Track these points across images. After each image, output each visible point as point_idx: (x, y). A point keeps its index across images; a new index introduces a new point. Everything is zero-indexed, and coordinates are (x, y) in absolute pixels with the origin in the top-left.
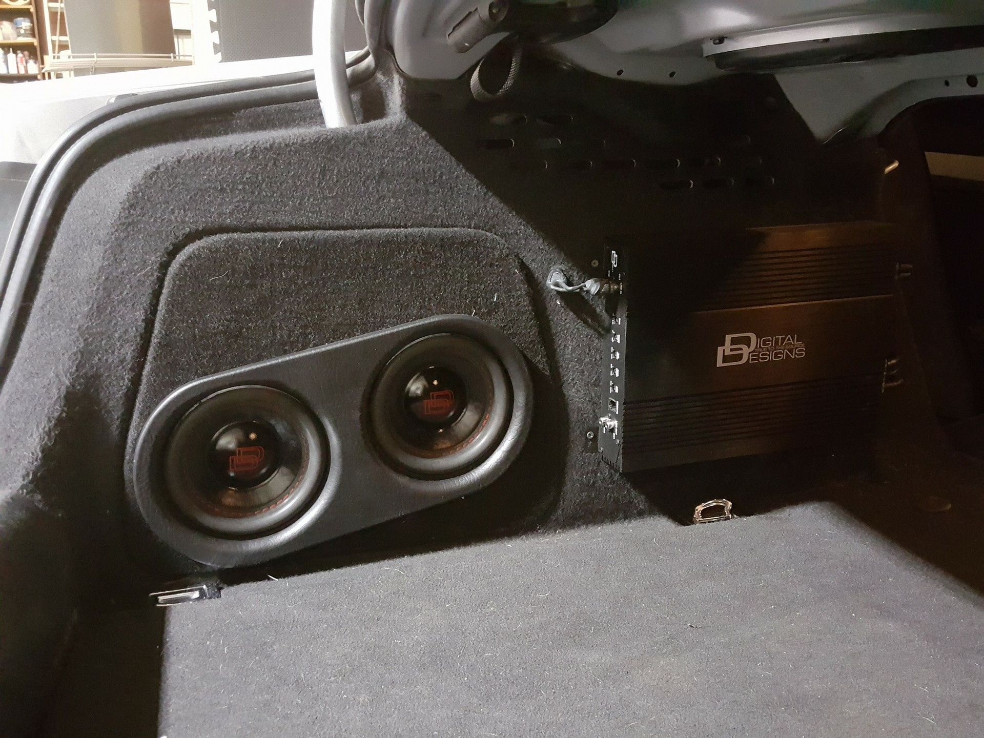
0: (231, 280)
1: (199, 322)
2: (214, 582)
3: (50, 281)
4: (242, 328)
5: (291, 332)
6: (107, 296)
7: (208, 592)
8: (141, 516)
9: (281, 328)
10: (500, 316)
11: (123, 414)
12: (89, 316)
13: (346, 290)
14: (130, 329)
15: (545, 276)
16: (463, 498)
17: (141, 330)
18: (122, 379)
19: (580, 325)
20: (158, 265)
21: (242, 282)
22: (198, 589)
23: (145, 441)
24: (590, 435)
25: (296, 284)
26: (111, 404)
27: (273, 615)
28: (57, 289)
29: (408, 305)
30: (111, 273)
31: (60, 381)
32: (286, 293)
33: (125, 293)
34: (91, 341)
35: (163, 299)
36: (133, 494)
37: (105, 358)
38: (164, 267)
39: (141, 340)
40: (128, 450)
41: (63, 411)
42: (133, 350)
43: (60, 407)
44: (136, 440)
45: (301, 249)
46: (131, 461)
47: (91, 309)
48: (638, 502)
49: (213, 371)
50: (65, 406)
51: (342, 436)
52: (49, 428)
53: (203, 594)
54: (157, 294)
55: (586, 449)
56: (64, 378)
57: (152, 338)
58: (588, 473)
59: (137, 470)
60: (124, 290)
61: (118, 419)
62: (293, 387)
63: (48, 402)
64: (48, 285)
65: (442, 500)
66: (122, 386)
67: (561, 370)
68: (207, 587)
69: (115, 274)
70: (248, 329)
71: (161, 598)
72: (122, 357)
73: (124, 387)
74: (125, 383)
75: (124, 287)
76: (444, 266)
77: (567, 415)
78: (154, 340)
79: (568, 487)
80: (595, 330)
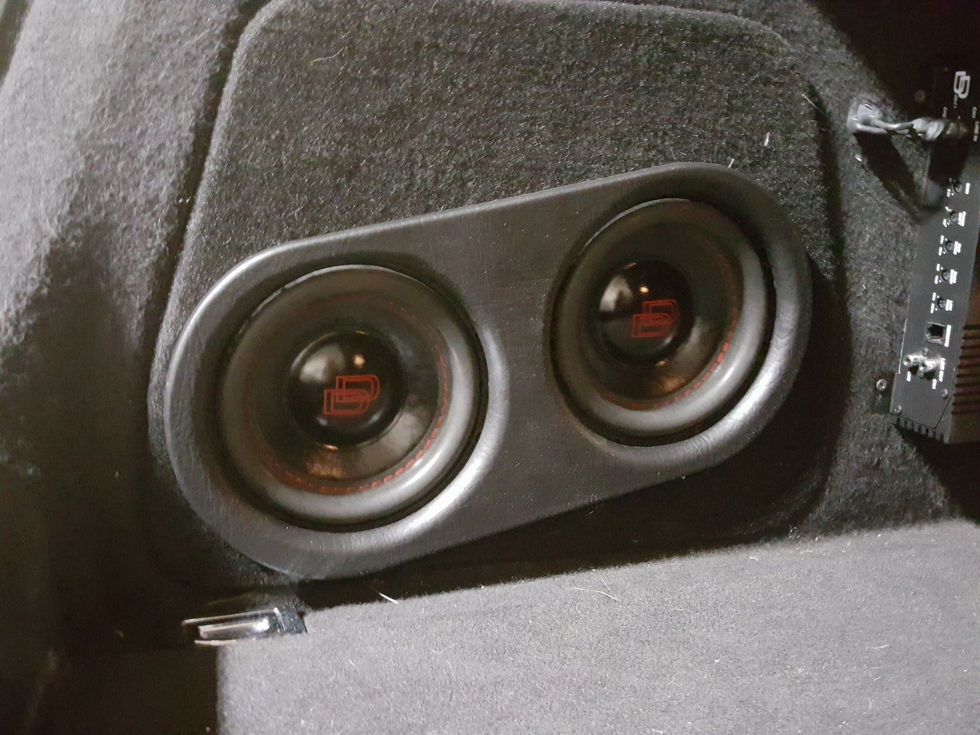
0: (347, 67)
1: (289, 139)
2: (293, 602)
3: (30, 50)
4: (359, 159)
5: (440, 172)
6: (129, 79)
7: (283, 620)
8: (175, 482)
9: (424, 166)
10: (769, 172)
11: (148, 301)
12: (98, 113)
13: (533, 106)
14: (168, 144)
15: (844, 110)
16: (684, 478)
17: (187, 147)
18: (150, 237)
19: (886, 199)
20: (222, 27)
21: (366, 71)
22: (267, 614)
23: (187, 349)
24: (881, 384)
25: (454, 86)
26: (131, 280)
27: (411, 668)
28: (41, 64)
29: (629, 143)
30: (137, 38)
31: (39, 228)
32: (438, 100)
33: (162, 76)
34: (99, 161)
35: (229, 89)
36: (163, 444)
37: (122, 194)
38: (233, 32)
39: (187, 165)
40: (157, 365)
41: (42, 282)
42: (173, 184)
43: (39, 275)
44: (172, 348)
45: (467, 21)
46: (162, 386)
47: (101, 100)
48: (936, 497)
49: (307, 232)
50: (47, 274)
51: (512, 362)
52: (17, 313)
53: (275, 625)
54: (217, 83)
55: (874, 408)
56: (48, 225)
57: (207, 164)
58: (871, 446)
59: (172, 399)
60: (160, 71)
61: (141, 309)
62: (440, 269)
63: (16, 266)
64: (25, 57)
65: (659, 479)
66: (150, 249)
67: (848, 274)
68: (281, 610)
69: (145, 39)
70: (371, 160)
71: (204, 629)
72: (151, 195)
73: (153, 251)
74: (156, 244)
75: (160, 66)
76: (694, 75)
77: (850, 350)
78: (210, 167)
79: (841, 466)
80: (909, 210)
